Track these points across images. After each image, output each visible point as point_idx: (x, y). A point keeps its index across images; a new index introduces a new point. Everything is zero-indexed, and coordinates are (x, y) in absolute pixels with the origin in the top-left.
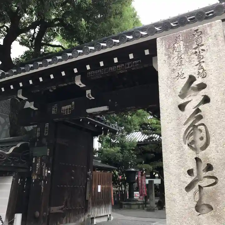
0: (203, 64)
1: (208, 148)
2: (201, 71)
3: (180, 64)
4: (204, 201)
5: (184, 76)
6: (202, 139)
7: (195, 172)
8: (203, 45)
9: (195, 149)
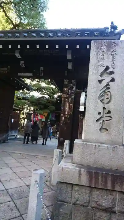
0: (114, 61)
1: (110, 104)
2: (113, 65)
3: (103, 58)
4: (104, 127)
5: (104, 65)
6: (108, 98)
7: (102, 114)
8: (116, 51)
9: (103, 103)
